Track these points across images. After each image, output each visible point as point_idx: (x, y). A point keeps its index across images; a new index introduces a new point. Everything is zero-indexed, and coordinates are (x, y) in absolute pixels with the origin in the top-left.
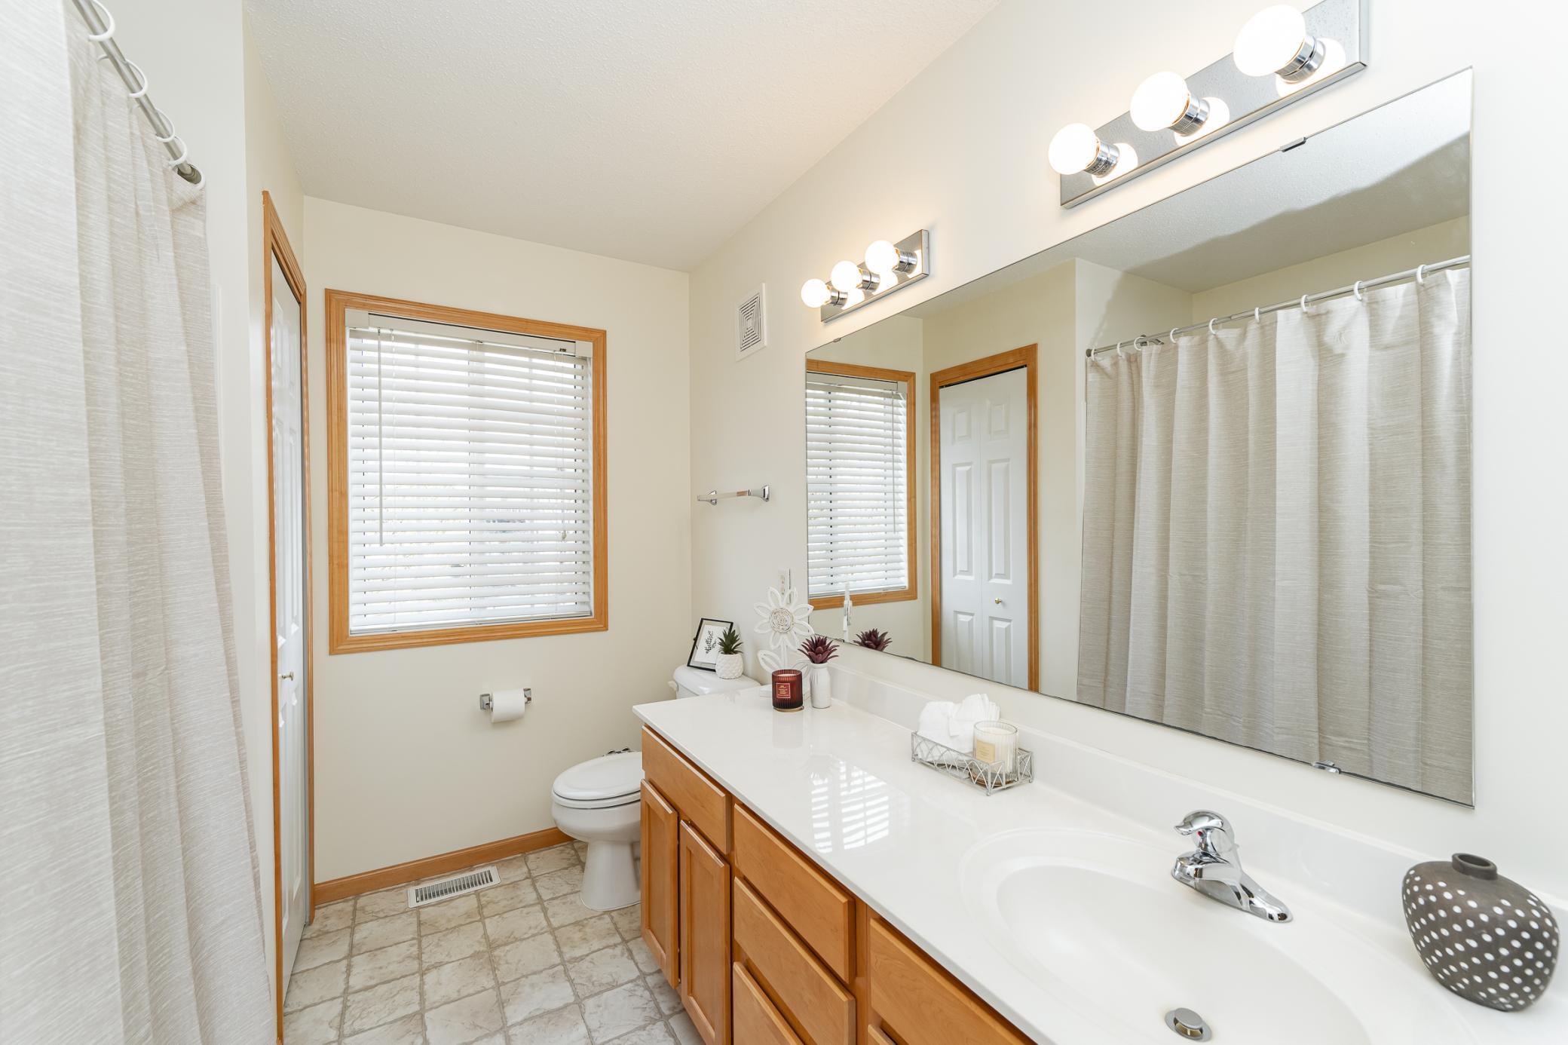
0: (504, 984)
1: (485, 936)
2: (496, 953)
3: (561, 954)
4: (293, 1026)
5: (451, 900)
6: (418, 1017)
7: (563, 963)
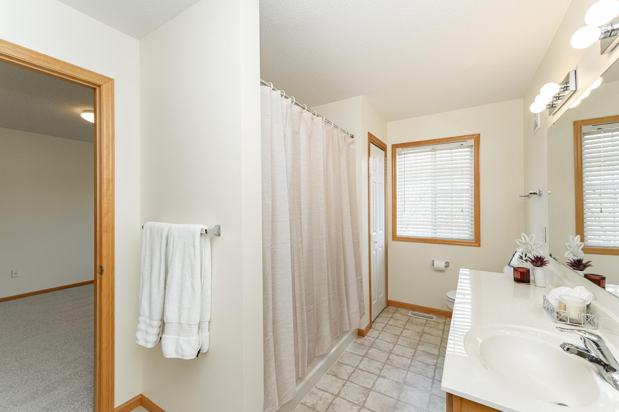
0: (421, 341)
1: (423, 330)
2: (424, 334)
3: (441, 344)
4: (375, 324)
5: (419, 318)
6: (398, 336)
7: (440, 346)
